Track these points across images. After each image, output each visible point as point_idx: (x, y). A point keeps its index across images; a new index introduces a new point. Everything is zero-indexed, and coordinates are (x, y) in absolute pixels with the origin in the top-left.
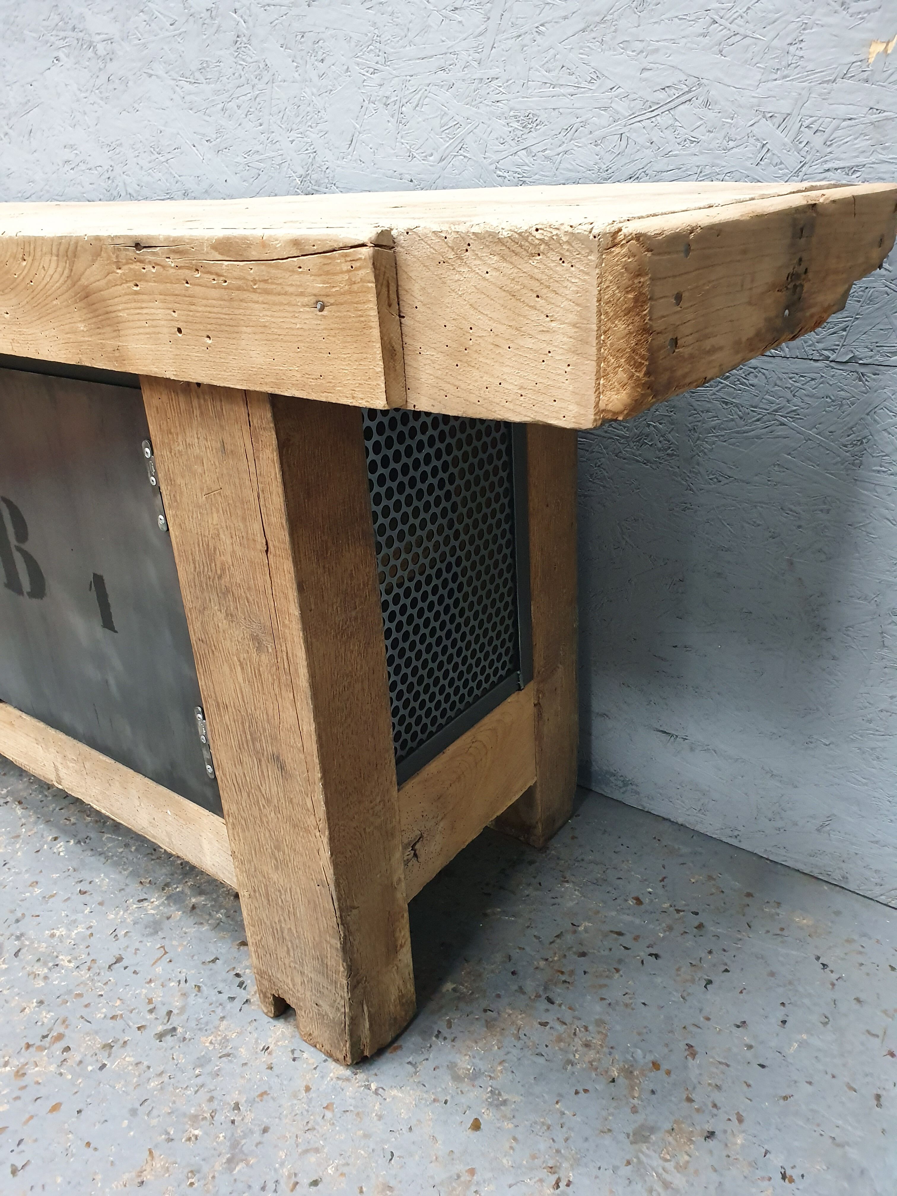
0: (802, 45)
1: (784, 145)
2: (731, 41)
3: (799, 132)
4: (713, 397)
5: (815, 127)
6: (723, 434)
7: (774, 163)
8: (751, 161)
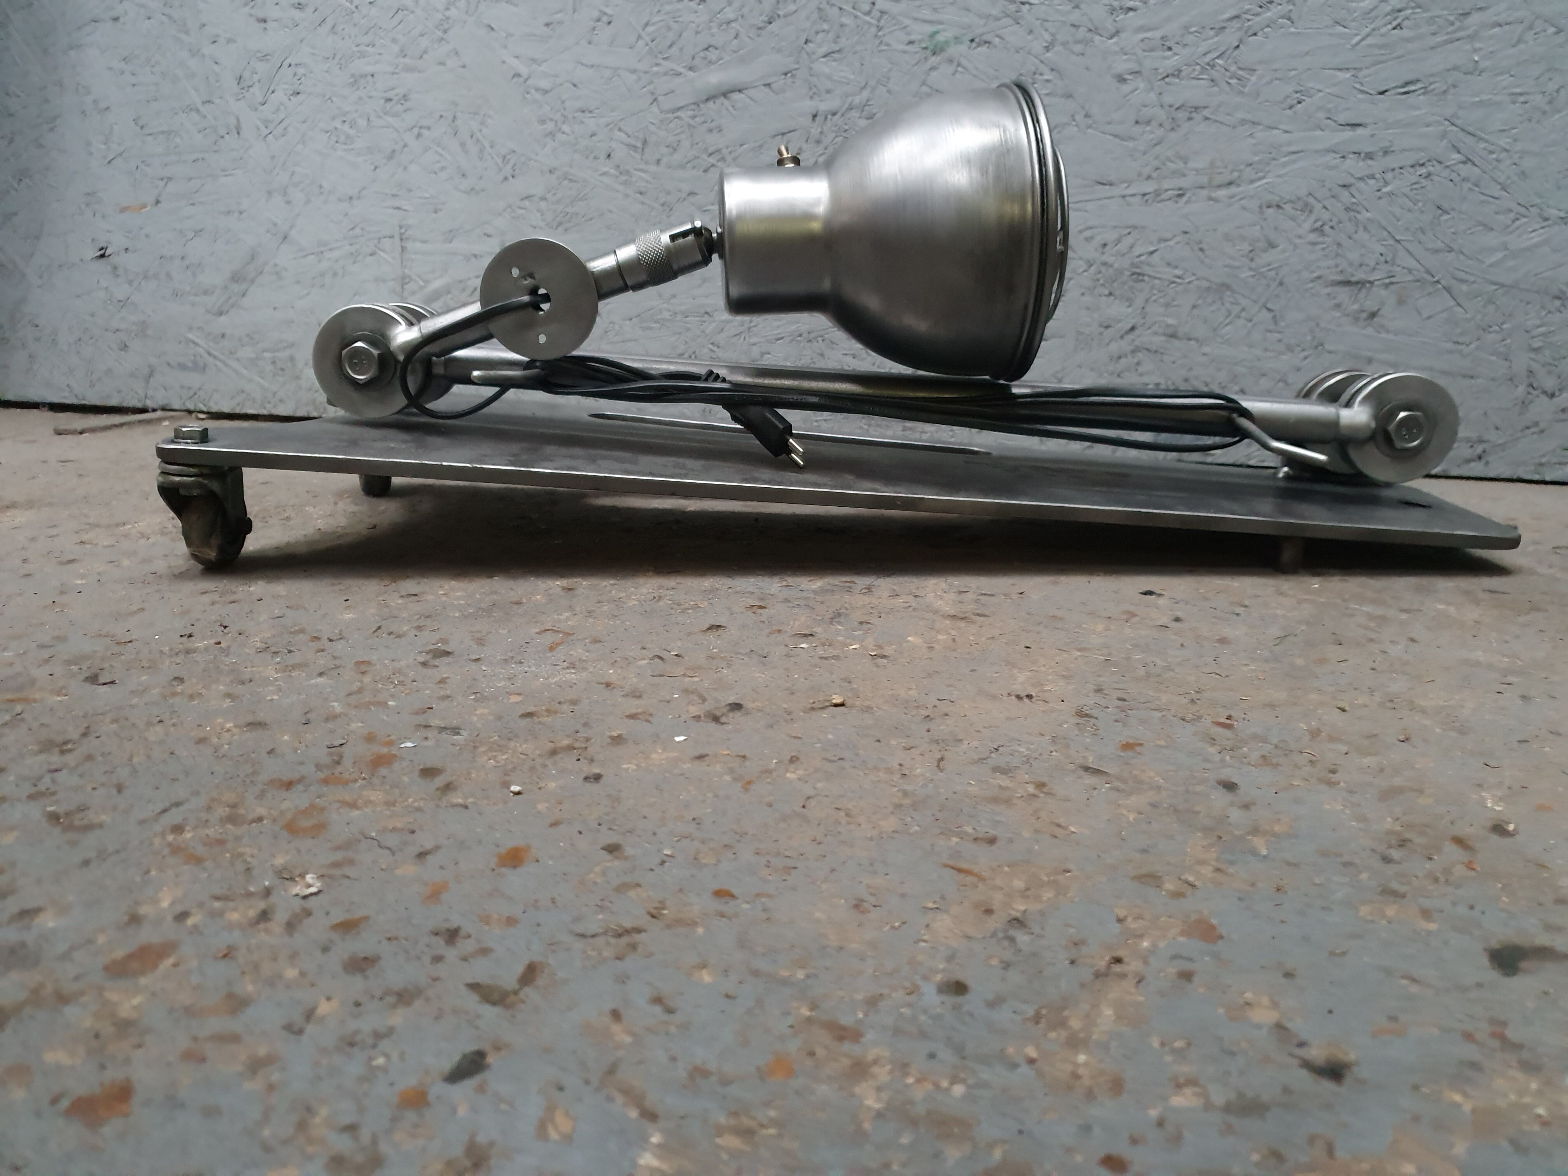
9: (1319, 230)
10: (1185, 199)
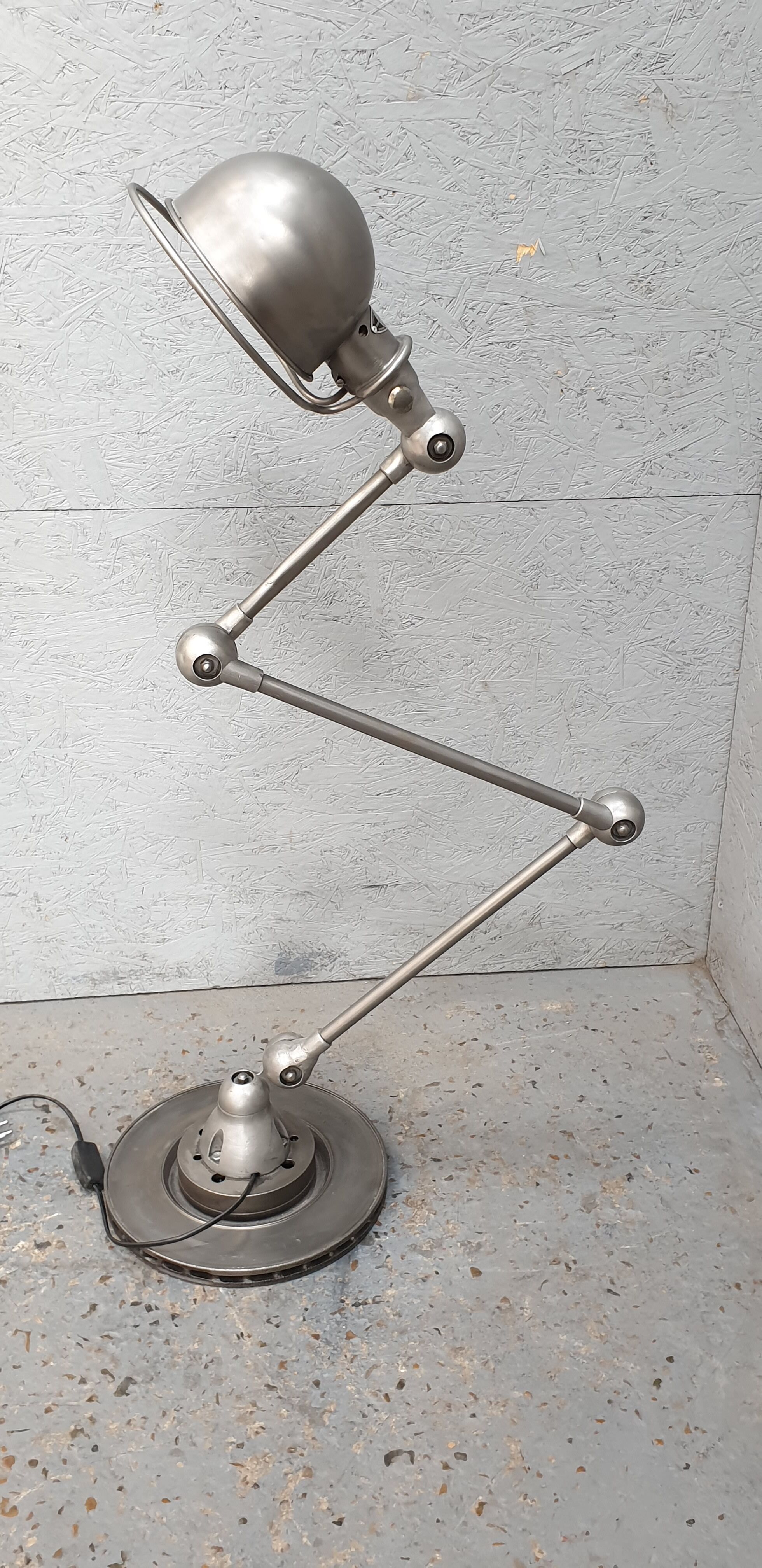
0: (461, 243)
1: (453, 322)
2: (398, 234)
3: (465, 312)
4: (401, 547)
5: (478, 309)
6: (413, 579)
7: (445, 337)
8: (424, 335)
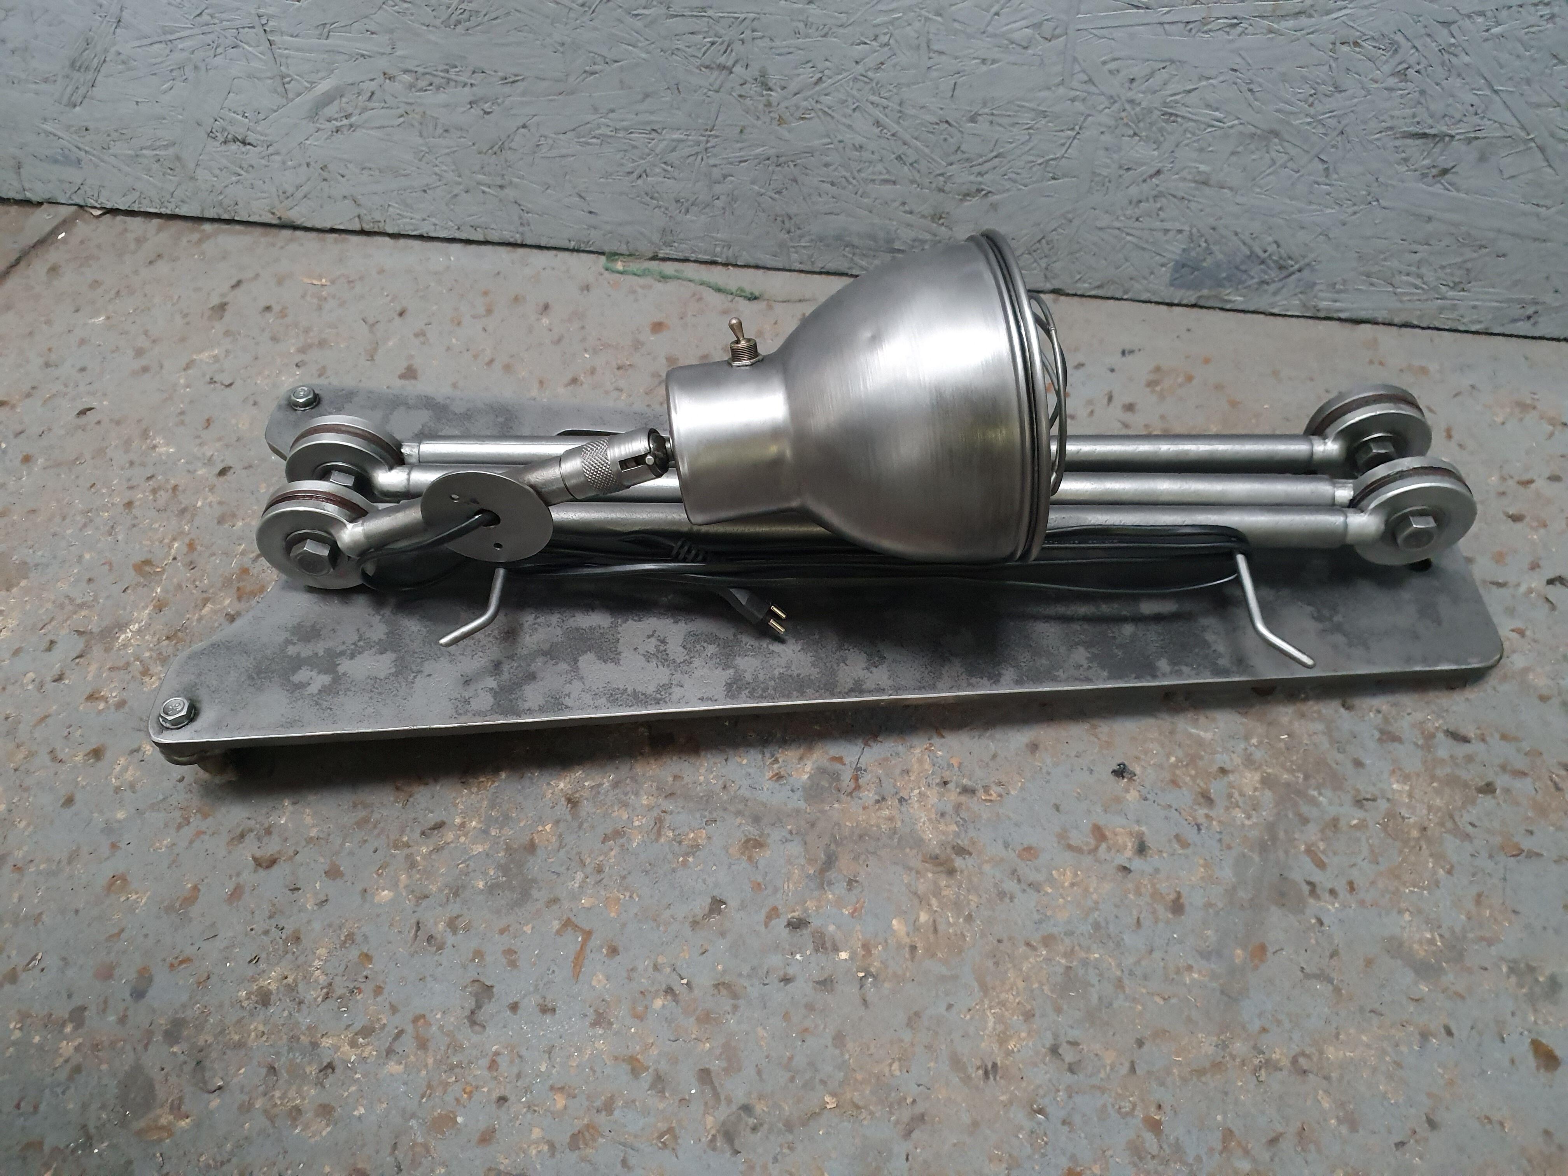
9: (1402, 75)
10: (1239, 29)
